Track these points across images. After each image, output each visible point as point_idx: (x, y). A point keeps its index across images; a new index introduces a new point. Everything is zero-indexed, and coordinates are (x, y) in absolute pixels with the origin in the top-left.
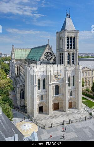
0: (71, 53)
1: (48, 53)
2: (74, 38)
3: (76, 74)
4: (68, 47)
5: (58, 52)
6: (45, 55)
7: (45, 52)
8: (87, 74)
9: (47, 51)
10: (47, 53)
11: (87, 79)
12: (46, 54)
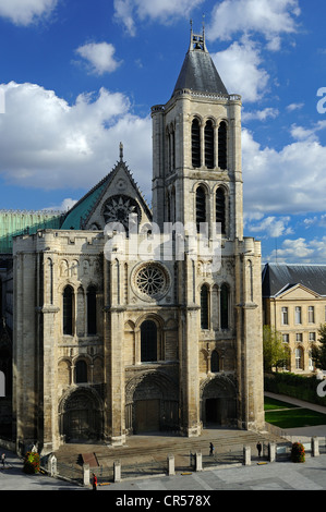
0: (213, 186)
1: (121, 202)
2: (223, 124)
3: (234, 275)
4: (196, 163)
5: (158, 187)
6: (107, 210)
7: (106, 197)
8: (305, 316)
9: (116, 193)
10: (116, 198)
11: (306, 337)
12: (109, 202)
